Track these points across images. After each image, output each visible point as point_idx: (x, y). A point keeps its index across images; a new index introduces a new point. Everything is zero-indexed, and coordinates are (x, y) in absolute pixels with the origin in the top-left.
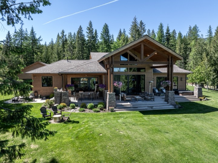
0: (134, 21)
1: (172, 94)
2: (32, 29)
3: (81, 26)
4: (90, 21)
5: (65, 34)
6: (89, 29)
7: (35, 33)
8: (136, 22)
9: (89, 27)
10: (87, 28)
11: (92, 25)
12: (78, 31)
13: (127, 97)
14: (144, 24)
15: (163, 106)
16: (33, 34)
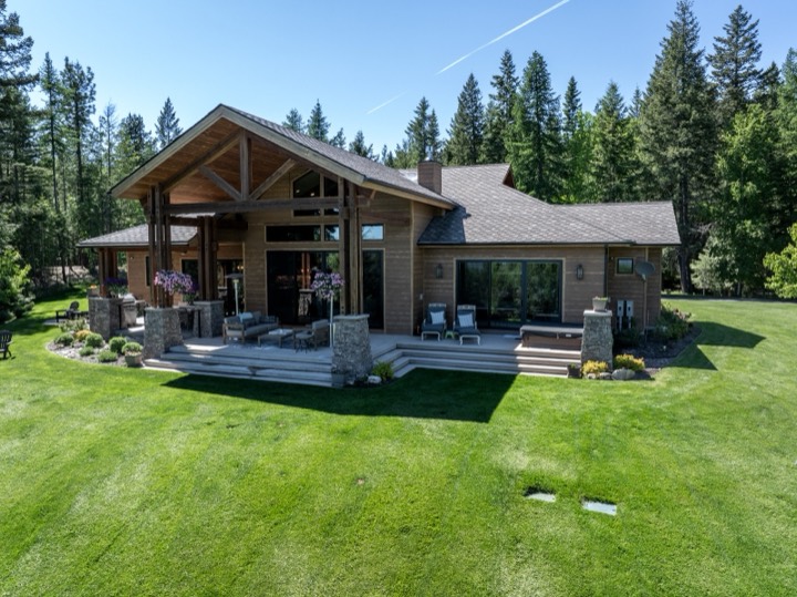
0: (676, 19)
1: (347, 328)
2: (319, 109)
3: (472, 77)
4: (507, 53)
5: (429, 112)
6: (501, 83)
7: (326, 121)
8: (690, 19)
9: (501, 74)
10: (495, 81)
11: (512, 66)
12: (463, 95)
13: (229, 328)
14: (751, 22)
15: (306, 371)
16: (319, 127)
